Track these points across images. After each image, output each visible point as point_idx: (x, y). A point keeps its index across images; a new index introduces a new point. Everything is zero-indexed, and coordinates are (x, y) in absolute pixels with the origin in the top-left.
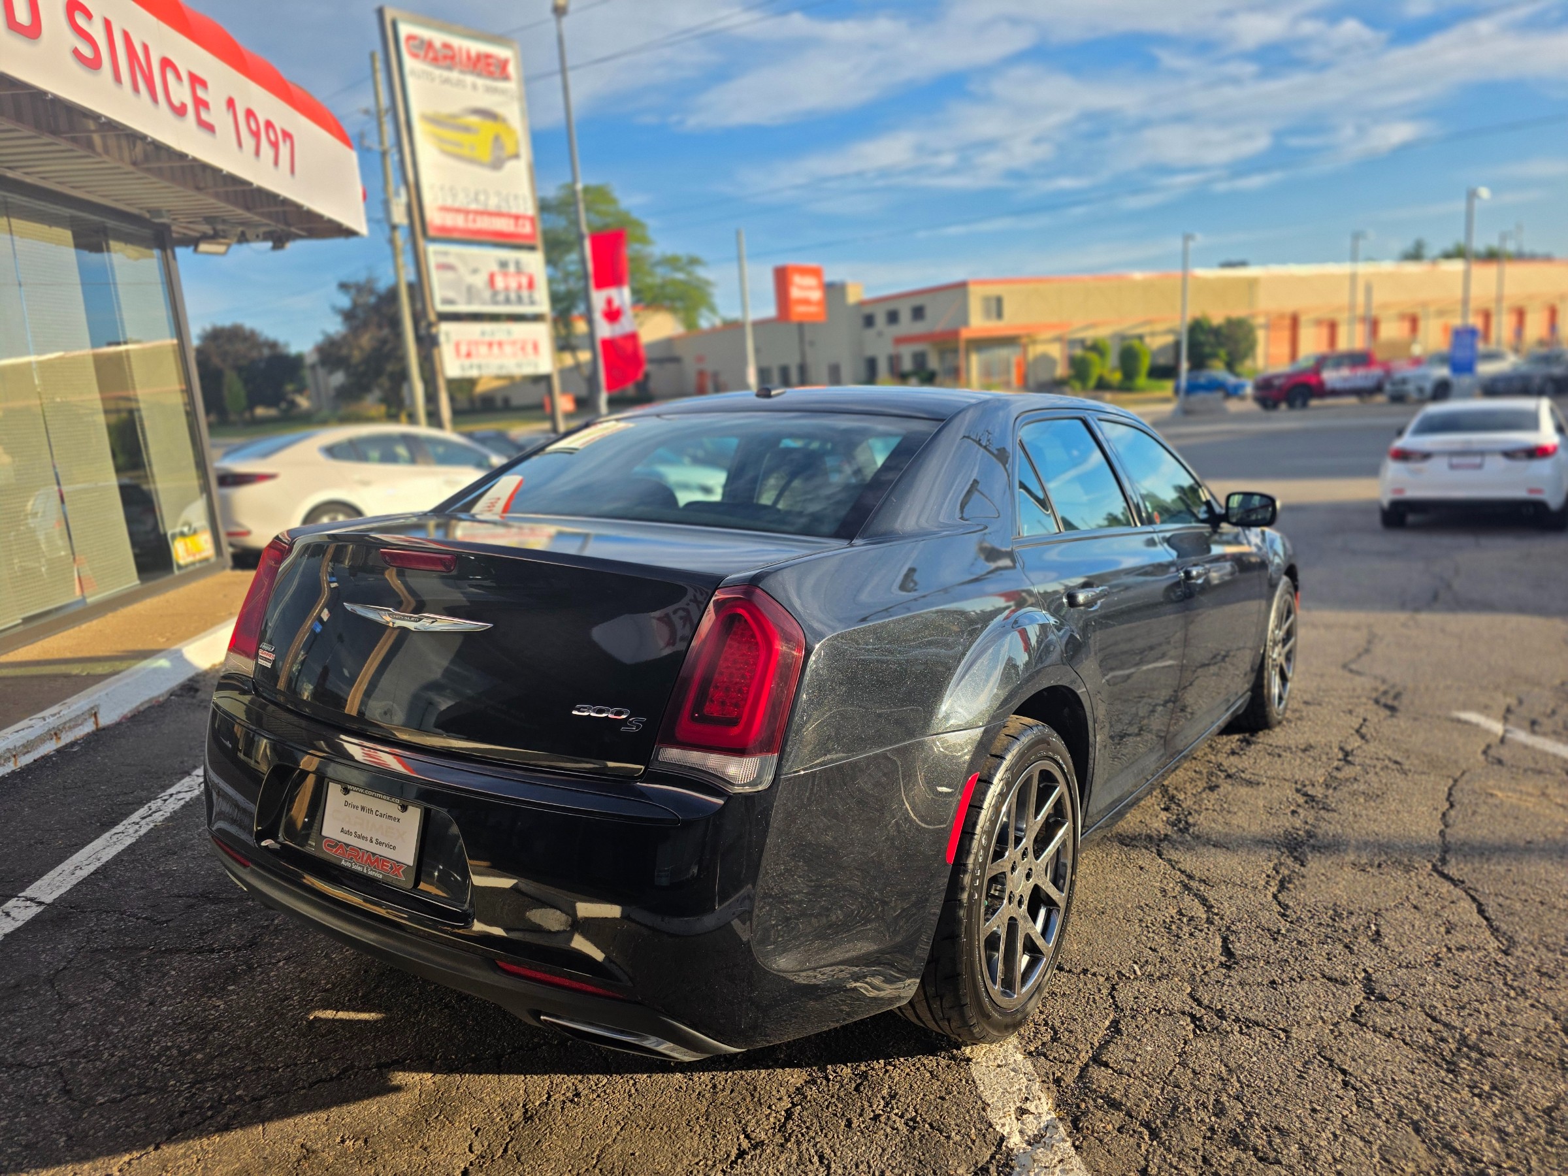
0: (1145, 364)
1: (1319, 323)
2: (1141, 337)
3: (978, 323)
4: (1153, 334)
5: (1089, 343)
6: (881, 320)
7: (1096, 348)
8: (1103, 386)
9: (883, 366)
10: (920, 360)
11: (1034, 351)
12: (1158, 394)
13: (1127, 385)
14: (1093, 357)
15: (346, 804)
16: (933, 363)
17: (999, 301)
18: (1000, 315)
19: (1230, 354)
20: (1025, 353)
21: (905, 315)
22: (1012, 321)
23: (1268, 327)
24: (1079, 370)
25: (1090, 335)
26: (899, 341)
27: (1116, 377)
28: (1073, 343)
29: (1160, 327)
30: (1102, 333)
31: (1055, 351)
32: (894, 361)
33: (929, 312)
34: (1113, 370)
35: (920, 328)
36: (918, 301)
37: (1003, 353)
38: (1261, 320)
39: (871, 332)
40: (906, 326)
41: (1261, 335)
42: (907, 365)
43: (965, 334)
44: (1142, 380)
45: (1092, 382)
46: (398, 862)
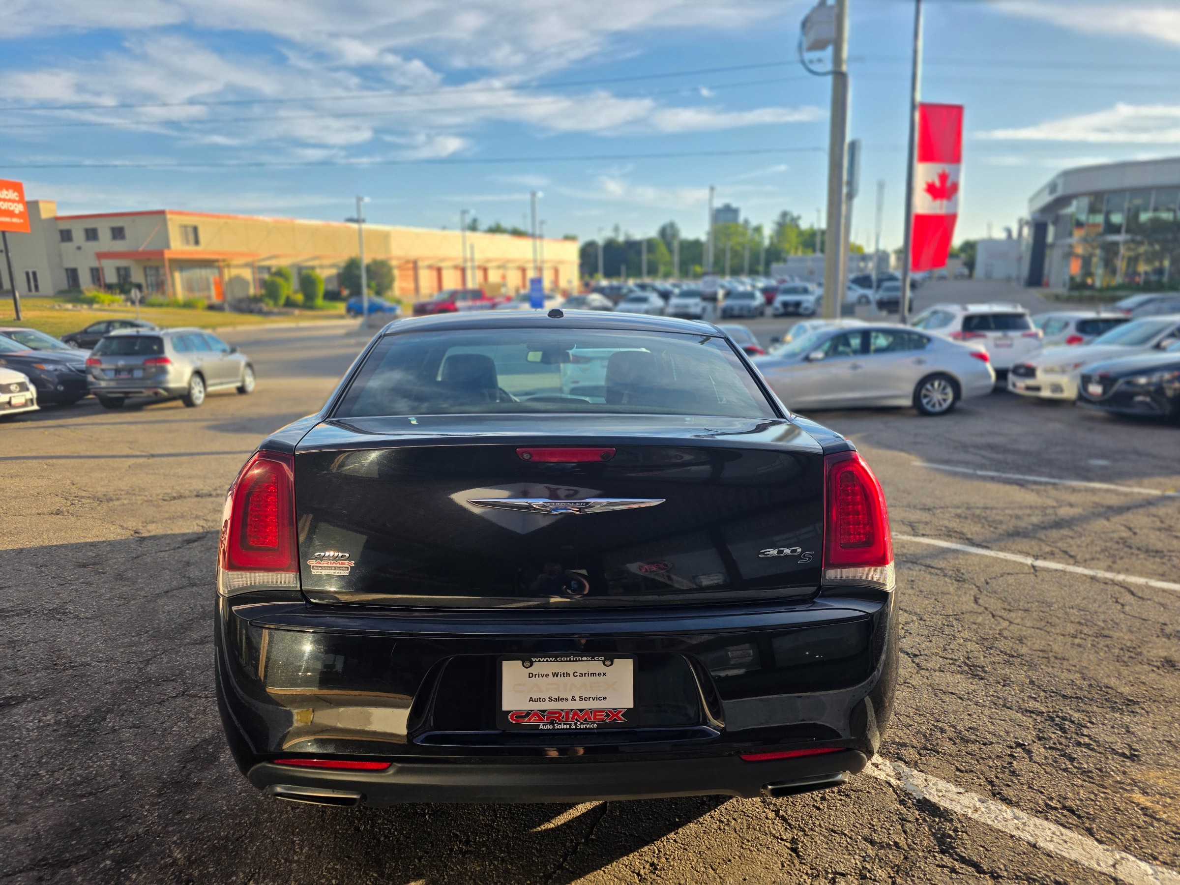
0: (321, 289)
1: (430, 267)
2: (313, 268)
3: (178, 246)
4: (322, 267)
5: (274, 270)
6: (78, 236)
7: (279, 273)
8: (290, 304)
9: (85, 278)
10: (124, 274)
11: (228, 274)
12: (332, 312)
13: (309, 304)
14: (279, 280)
15: (531, 675)
16: (137, 276)
17: (195, 229)
18: (197, 242)
19: (378, 285)
20: (221, 274)
21: (105, 234)
22: (208, 247)
23: (400, 268)
24: (271, 290)
25: (274, 263)
26: (100, 256)
27: (299, 297)
28: (262, 269)
29: (326, 262)
30: (283, 263)
31: (247, 274)
32: (96, 275)
33: (127, 233)
34: (296, 292)
35: (119, 246)
36: (118, 223)
37: (204, 273)
38: (394, 263)
39: (67, 246)
40: (105, 242)
41: (396, 272)
42: (111, 277)
43: (168, 255)
44: (320, 301)
45: (282, 301)
46: (614, 709)
